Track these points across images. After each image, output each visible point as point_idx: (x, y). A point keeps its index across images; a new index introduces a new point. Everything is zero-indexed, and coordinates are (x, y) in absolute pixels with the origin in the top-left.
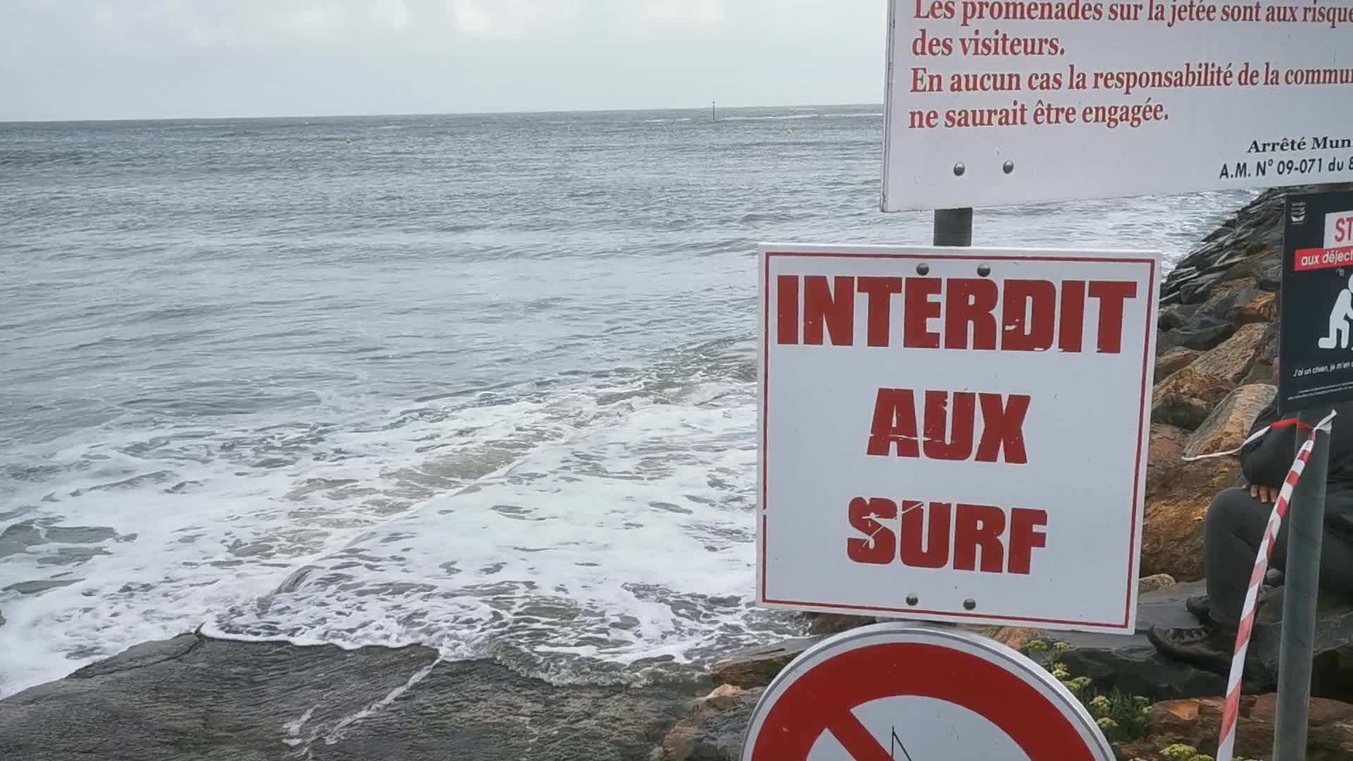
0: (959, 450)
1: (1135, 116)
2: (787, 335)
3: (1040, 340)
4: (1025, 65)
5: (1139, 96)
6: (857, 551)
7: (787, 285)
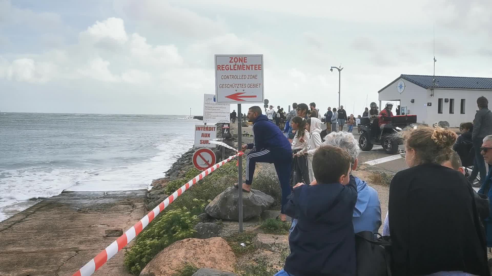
0: (206, 137)
1: (214, 118)
2: (197, 130)
3: (211, 130)
4: (209, 115)
5: (215, 117)
6: (200, 143)
7: (197, 127)
